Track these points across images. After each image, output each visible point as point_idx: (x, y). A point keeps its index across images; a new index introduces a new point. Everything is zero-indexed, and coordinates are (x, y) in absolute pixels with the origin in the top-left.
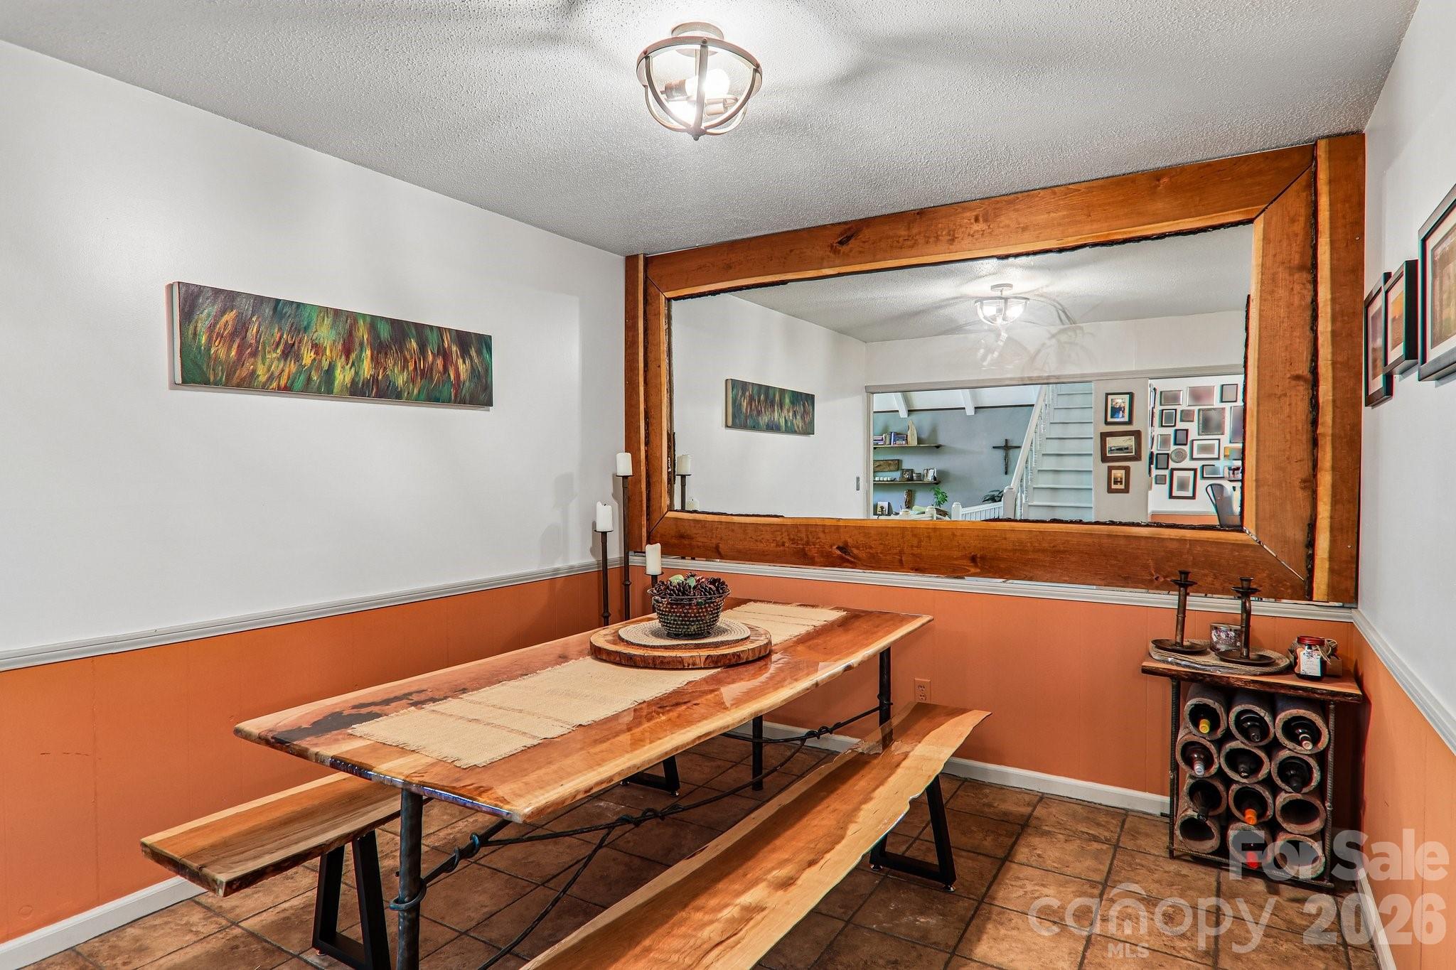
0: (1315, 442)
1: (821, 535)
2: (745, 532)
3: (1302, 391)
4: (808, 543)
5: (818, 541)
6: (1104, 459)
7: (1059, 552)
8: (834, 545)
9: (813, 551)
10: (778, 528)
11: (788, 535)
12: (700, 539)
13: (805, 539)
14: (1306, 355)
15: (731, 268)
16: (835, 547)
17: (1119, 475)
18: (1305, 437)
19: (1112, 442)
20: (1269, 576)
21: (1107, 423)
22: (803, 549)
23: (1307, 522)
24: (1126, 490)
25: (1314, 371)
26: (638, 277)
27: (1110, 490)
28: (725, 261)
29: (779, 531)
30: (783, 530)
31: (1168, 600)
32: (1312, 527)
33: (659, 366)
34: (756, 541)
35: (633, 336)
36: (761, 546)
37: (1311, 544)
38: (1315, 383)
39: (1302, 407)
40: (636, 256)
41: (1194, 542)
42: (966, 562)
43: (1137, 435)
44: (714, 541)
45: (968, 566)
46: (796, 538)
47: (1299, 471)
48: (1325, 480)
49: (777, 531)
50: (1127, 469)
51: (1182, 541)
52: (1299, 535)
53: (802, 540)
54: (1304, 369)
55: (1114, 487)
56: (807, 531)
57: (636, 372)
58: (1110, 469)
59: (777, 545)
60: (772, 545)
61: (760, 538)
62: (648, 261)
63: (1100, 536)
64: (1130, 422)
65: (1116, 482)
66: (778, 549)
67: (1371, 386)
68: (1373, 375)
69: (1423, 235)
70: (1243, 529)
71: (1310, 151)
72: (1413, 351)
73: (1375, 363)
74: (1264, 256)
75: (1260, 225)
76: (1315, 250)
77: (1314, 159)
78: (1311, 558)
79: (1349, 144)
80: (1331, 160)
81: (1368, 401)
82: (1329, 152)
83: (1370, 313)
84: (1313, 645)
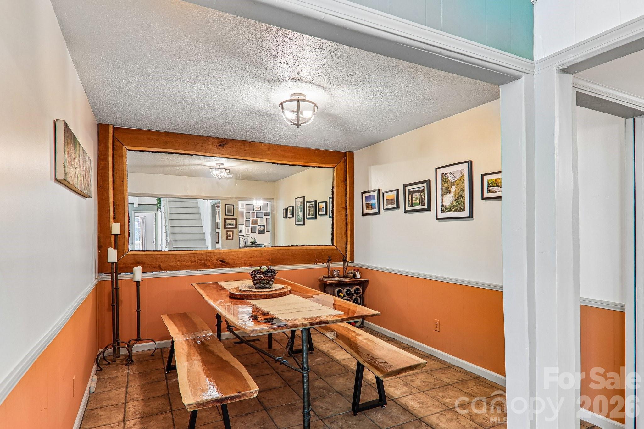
0: (347, 224)
1: (213, 256)
2: (175, 258)
3: (344, 211)
4: (207, 260)
5: (211, 259)
6: (225, 228)
7: (294, 255)
8: (218, 260)
9: (209, 263)
10: (193, 255)
11: (197, 257)
12: (149, 263)
13: (205, 259)
14: (344, 203)
15: (167, 143)
16: (219, 261)
17: (230, 234)
18: (344, 222)
19: (228, 222)
20: (339, 257)
21: (226, 215)
22: (205, 263)
23: (345, 243)
24: (232, 239)
25: (346, 207)
26: (108, 135)
27: (227, 239)
28: (164, 140)
29: (193, 256)
30: (195, 256)
31: (325, 266)
32: (346, 244)
33: (123, 181)
34: (181, 261)
35: (105, 164)
36: (184, 263)
37: (346, 248)
38: (346, 210)
39: (344, 214)
40: (107, 125)
41: (324, 249)
42: (266, 261)
43: (235, 219)
44: (158, 264)
45: (267, 262)
46: (201, 258)
47: (344, 230)
48: (349, 232)
49: (192, 256)
50: (233, 232)
52: (344, 246)
53: (204, 259)
54: (344, 206)
55: (229, 238)
56: (206, 255)
57: (107, 182)
58: (227, 231)
59: (192, 262)
60: (189, 262)
61: (183, 260)
62: (114, 128)
63: (304, 249)
64: (233, 215)
65: (229, 236)
66: (192, 263)
67: (366, 212)
68: (366, 209)
69: (405, 186)
70: (334, 246)
71: (344, 154)
72: (398, 207)
73: (368, 206)
74: (337, 177)
75: (335, 169)
76: (346, 177)
77: (345, 156)
78: (346, 251)
79: (351, 154)
80: (349, 157)
81: (363, 215)
82: (349, 155)
83: (365, 195)
84: (358, 271)
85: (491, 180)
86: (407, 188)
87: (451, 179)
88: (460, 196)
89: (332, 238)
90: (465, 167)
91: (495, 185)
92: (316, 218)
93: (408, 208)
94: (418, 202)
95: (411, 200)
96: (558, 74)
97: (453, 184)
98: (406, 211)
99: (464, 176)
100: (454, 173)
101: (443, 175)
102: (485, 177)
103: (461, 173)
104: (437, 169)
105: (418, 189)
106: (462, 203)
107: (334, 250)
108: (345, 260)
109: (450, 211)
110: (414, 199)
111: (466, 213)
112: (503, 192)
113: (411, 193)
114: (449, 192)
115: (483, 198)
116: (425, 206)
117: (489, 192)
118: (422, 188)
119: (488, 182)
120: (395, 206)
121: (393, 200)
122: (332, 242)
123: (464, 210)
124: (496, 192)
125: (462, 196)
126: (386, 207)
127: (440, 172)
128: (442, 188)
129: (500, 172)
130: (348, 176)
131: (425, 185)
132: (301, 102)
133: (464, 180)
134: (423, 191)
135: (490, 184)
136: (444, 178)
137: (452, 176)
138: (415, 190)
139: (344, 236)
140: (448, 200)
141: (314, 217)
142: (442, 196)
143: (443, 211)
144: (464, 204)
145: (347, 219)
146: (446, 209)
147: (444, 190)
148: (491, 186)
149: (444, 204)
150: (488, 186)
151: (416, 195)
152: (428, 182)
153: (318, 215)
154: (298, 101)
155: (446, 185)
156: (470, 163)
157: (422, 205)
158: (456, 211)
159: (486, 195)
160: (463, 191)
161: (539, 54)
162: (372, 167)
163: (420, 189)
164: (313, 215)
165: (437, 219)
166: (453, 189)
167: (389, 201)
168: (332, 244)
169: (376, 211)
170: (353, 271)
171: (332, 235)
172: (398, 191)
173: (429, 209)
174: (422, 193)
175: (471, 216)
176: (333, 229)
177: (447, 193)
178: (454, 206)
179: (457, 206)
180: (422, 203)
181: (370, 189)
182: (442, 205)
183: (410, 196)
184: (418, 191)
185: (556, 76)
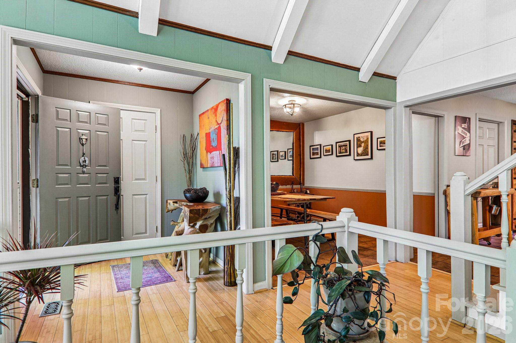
3: (299, 156)
14: (299, 152)
18: (299, 163)
20: (297, 182)
23: (300, 174)
25: (300, 154)
37: (300, 177)
41: (289, 178)
47: (299, 167)
48: (302, 168)
51: (288, 178)
52: (299, 176)
54: (299, 154)
67: (312, 157)
68: (313, 155)
69: (336, 143)
70: (294, 176)
71: (299, 124)
72: (332, 154)
73: (314, 154)
74: (295, 137)
75: (295, 133)
76: (300, 137)
77: (300, 125)
78: (300, 179)
79: (303, 124)
80: (302, 126)
81: (311, 158)
82: (302, 125)
83: (312, 148)
84: (308, 189)
85: (382, 141)
86: (338, 144)
87: (362, 140)
88: (366, 148)
89: (293, 172)
90: (369, 134)
91: (383, 143)
92: (278, 161)
93: (338, 155)
94: (344, 151)
95: (340, 150)
96: (404, 108)
97: (363, 142)
98: (337, 156)
99: (368, 138)
100: (363, 137)
101: (358, 138)
102: (378, 139)
103: (367, 137)
104: (354, 134)
105: (344, 144)
106: (367, 152)
107: (293, 178)
108: (300, 184)
109: (361, 155)
110: (341, 150)
111: (369, 157)
112: (386, 146)
113: (340, 147)
114: (360, 146)
115: (377, 149)
116: (348, 154)
117: (380, 146)
118: (347, 144)
119: (380, 142)
120: (331, 153)
121: (330, 150)
122: (292, 173)
123: (368, 155)
124: (384, 146)
125: (367, 148)
126: (325, 154)
127: (356, 136)
128: (357, 144)
129: (385, 137)
130: (301, 137)
131: (348, 142)
132: (295, 105)
133: (368, 141)
134: (347, 145)
135: (381, 143)
136: (358, 140)
137: (362, 138)
138: (342, 145)
139: (299, 171)
140: (360, 150)
141: (276, 160)
142: (357, 148)
143: (357, 156)
144: (368, 152)
145: (300, 161)
146: (359, 154)
147: (358, 145)
148: (381, 144)
149: (358, 152)
150: (380, 144)
151: (343, 148)
152: (350, 141)
153: (280, 159)
154: (294, 104)
155: (359, 143)
156: (372, 132)
157: (346, 153)
158: (364, 155)
159: (379, 148)
160: (368, 146)
161: (398, 100)
162: (317, 132)
163: (345, 144)
164: (276, 159)
165: (354, 160)
166: (363, 145)
167: (327, 151)
168: (293, 175)
169: (319, 156)
170: (305, 190)
171: (293, 170)
172: (332, 145)
173: (350, 155)
174: (346, 147)
175: (372, 158)
176: (293, 167)
177: (360, 147)
178: (363, 153)
179: (365, 153)
180: (346, 152)
181: (315, 144)
182: (357, 152)
183: (339, 148)
184: (344, 146)
185: (403, 108)
